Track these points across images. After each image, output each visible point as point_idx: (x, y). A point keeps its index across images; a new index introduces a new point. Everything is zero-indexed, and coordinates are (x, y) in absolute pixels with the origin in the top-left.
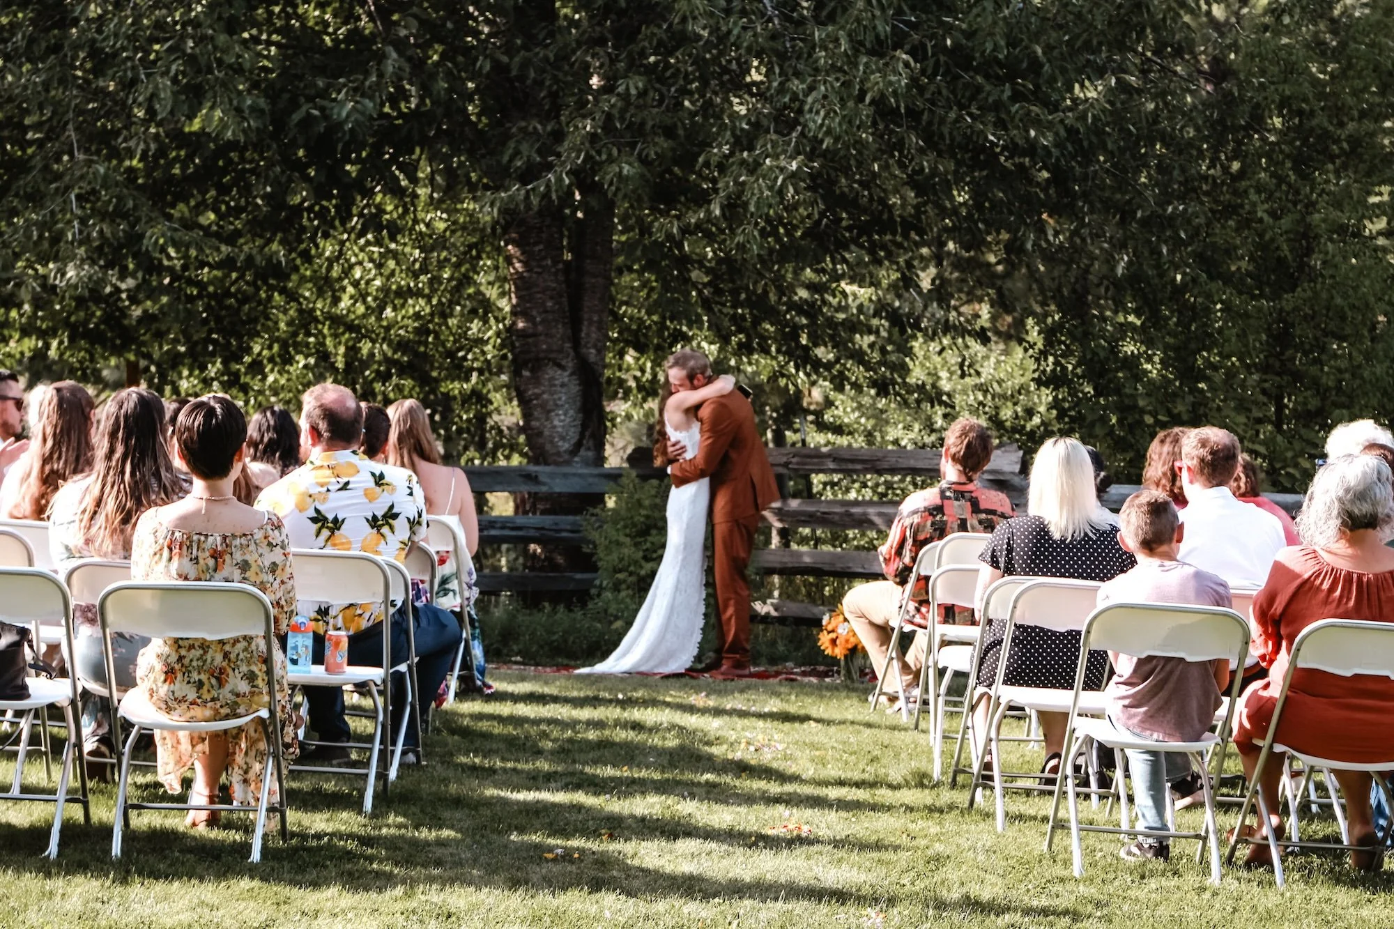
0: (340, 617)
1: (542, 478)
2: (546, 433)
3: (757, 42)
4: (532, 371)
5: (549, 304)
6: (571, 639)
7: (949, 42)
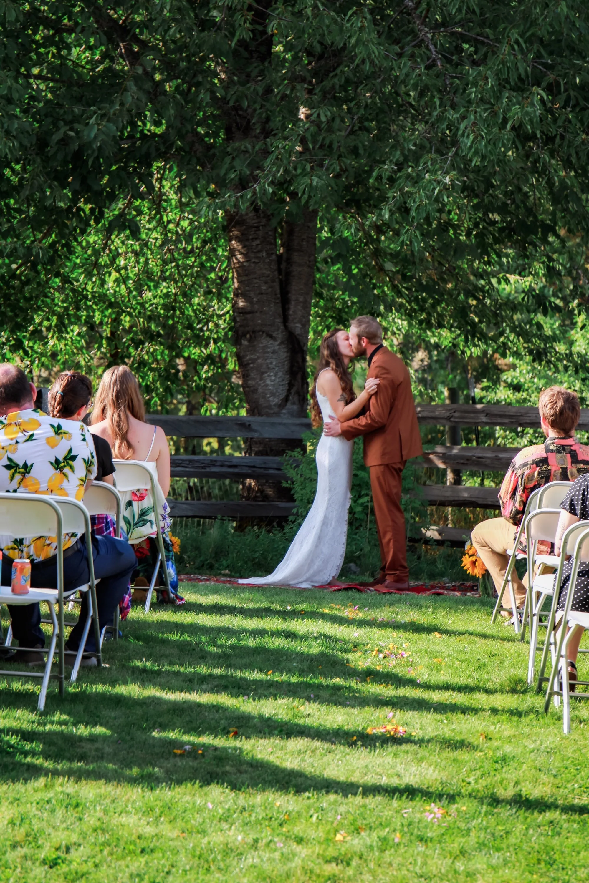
0: (32, 547)
1: (254, 426)
2: (260, 390)
3: (421, 80)
4: (250, 341)
5: (264, 288)
6: (270, 556)
7: (578, 80)
